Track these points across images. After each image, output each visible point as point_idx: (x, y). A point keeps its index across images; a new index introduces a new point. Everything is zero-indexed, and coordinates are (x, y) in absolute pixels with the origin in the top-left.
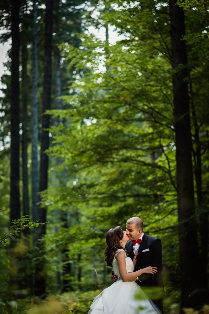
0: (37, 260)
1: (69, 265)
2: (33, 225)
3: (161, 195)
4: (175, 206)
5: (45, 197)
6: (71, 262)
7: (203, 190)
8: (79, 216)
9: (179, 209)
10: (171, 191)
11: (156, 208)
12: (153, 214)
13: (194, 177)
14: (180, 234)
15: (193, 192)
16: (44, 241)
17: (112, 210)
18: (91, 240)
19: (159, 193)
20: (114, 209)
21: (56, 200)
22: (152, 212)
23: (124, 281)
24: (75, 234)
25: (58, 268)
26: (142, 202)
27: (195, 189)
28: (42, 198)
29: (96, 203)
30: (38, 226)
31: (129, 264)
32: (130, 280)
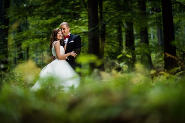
0: (3, 50)
1: (22, 53)
2: (4, 27)
3: (78, 13)
4: (87, 20)
5: (8, 12)
6: (23, 52)
7: (103, 11)
8: (28, 26)
9: (89, 22)
10: (84, 11)
11: (75, 21)
12: (73, 24)
13: (98, 3)
14: (89, 36)
15: (98, 12)
16: (8, 39)
17: (49, 22)
18: (36, 39)
19: (77, 12)
20: (50, 21)
21: (15, 14)
22: (73, 23)
23: (59, 59)
24: (26, 35)
25: (15, 55)
26: (67, 17)
27: (99, 10)
28: (7, 13)
29: (39, 17)
30: (7, 28)
31: (62, 50)
32: (62, 59)
